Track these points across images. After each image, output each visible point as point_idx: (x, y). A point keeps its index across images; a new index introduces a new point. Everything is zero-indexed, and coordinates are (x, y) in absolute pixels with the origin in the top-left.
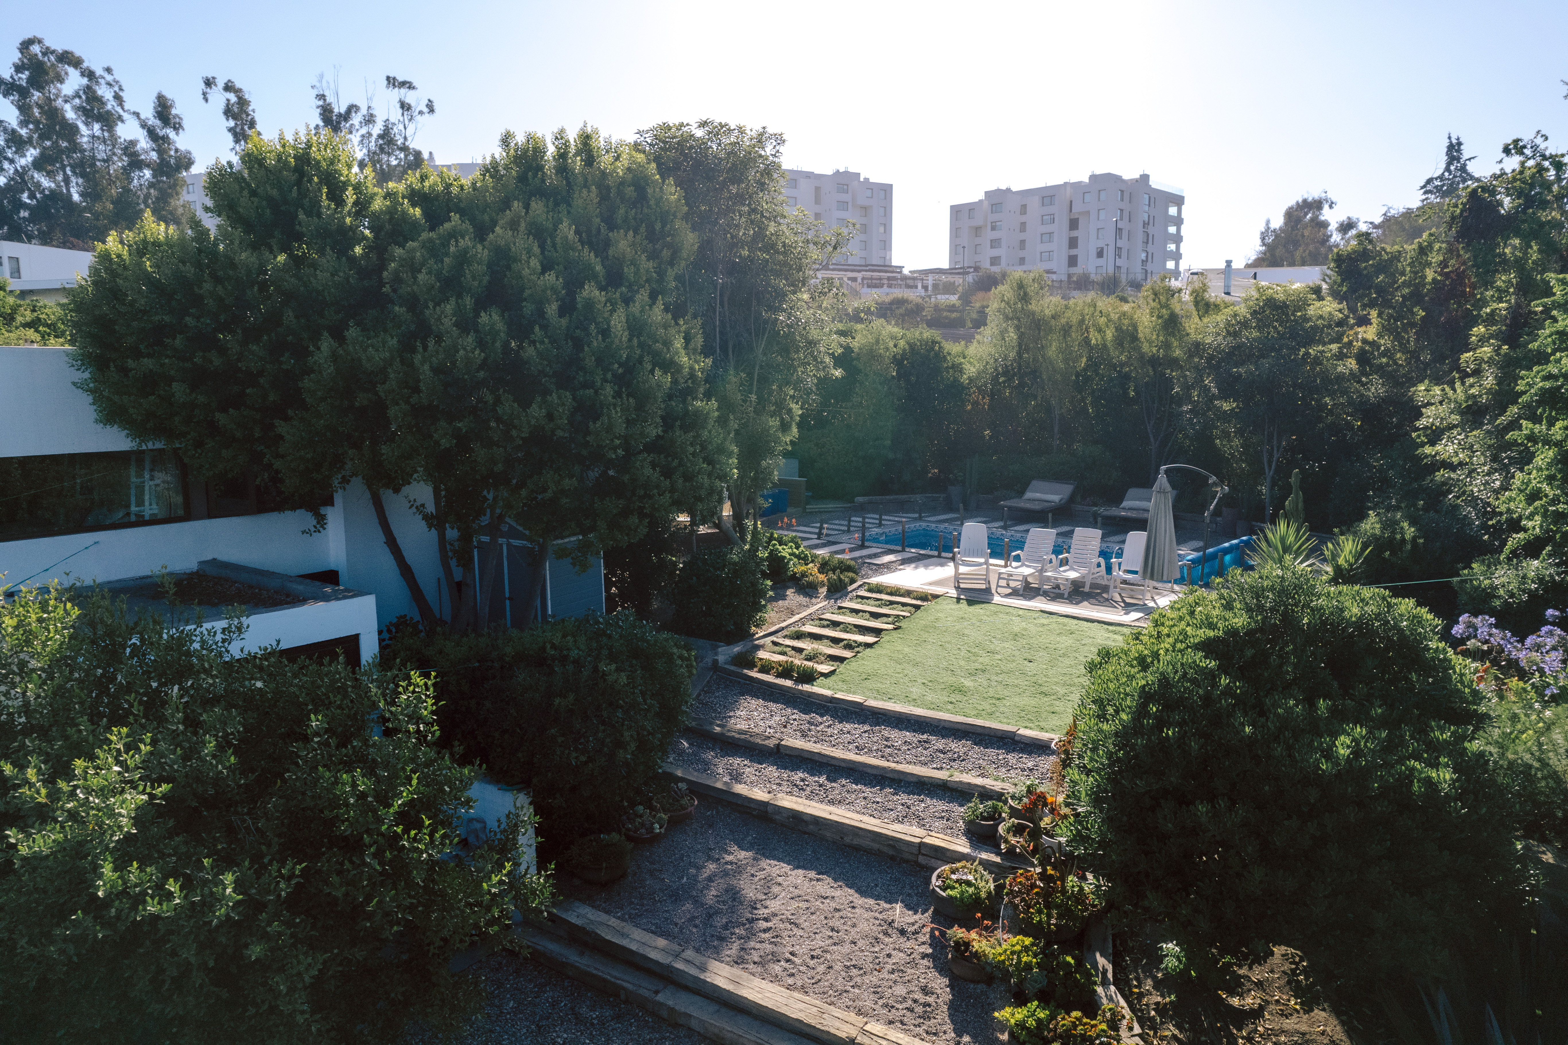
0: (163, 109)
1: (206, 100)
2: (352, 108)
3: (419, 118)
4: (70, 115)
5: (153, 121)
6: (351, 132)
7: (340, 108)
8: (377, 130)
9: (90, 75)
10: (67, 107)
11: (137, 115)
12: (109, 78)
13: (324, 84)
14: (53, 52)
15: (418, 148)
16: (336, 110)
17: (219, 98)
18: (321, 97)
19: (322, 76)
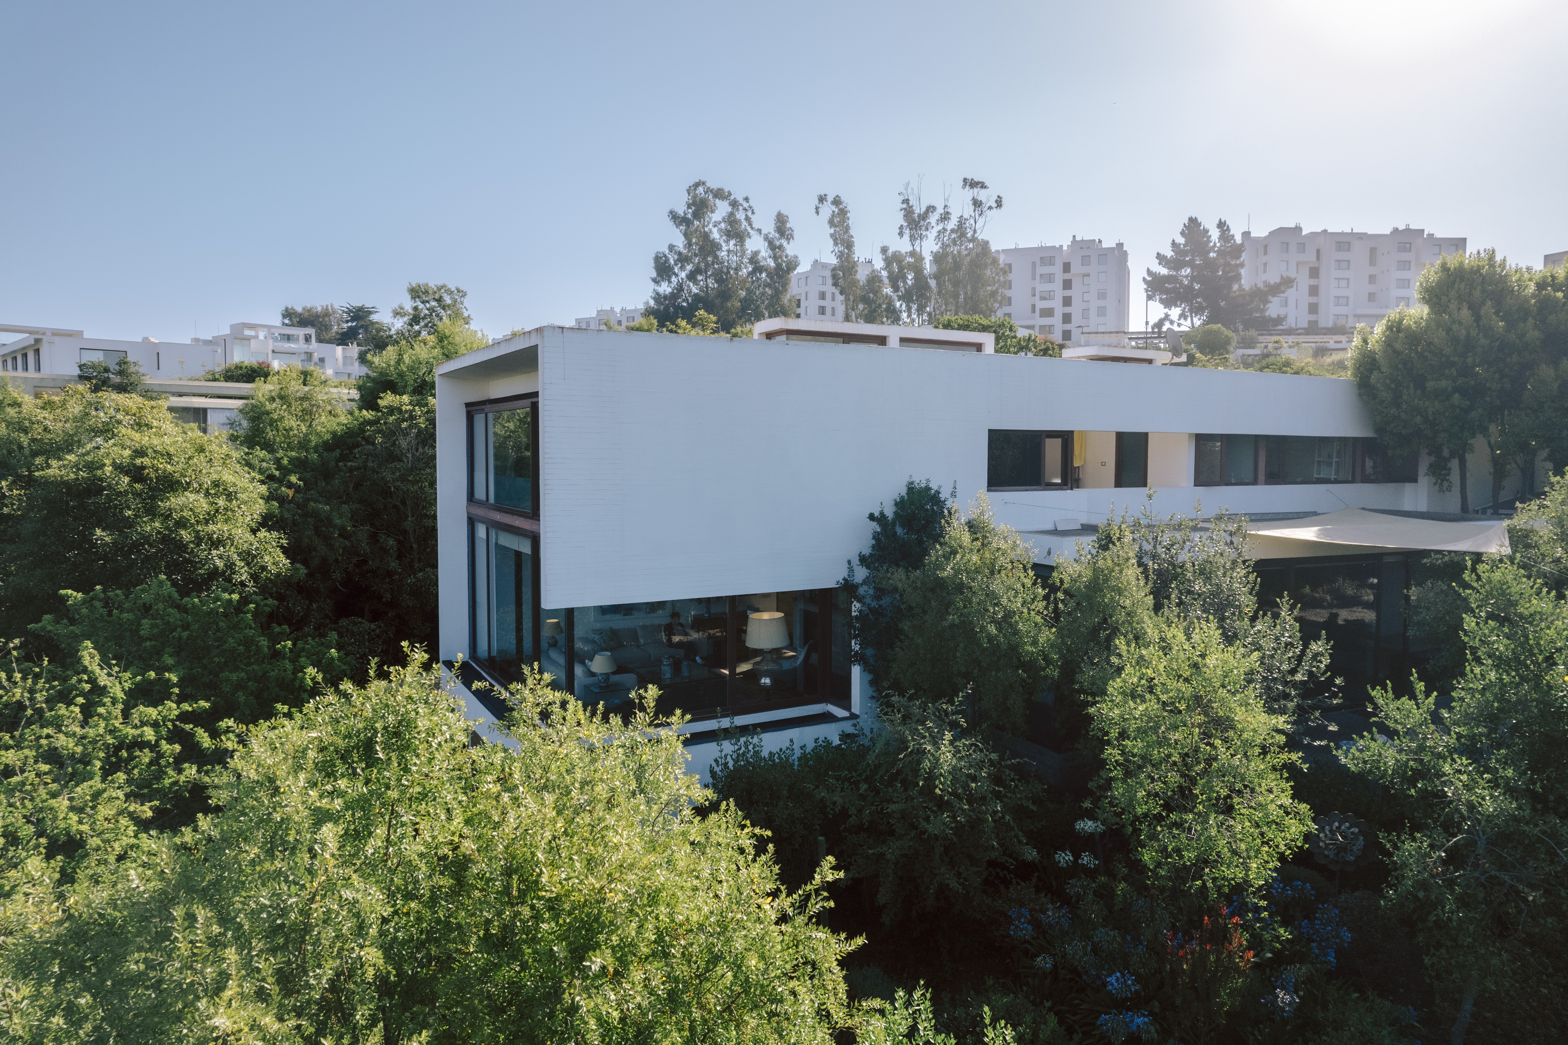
0: (782, 225)
1: (817, 213)
2: (931, 209)
3: (989, 213)
4: (715, 235)
5: (774, 234)
6: (927, 229)
7: (919, 210)
8: (952, 224)
9: (734, 204)
10: (715, 230)
11: (759, 231)
12: (746, 205)
13: (909, 190)
14: (711, 191)
15: (986, 239)
16: (917, 211)
17: (828, 210)
18: (906, 201)
19: (908, 184)
